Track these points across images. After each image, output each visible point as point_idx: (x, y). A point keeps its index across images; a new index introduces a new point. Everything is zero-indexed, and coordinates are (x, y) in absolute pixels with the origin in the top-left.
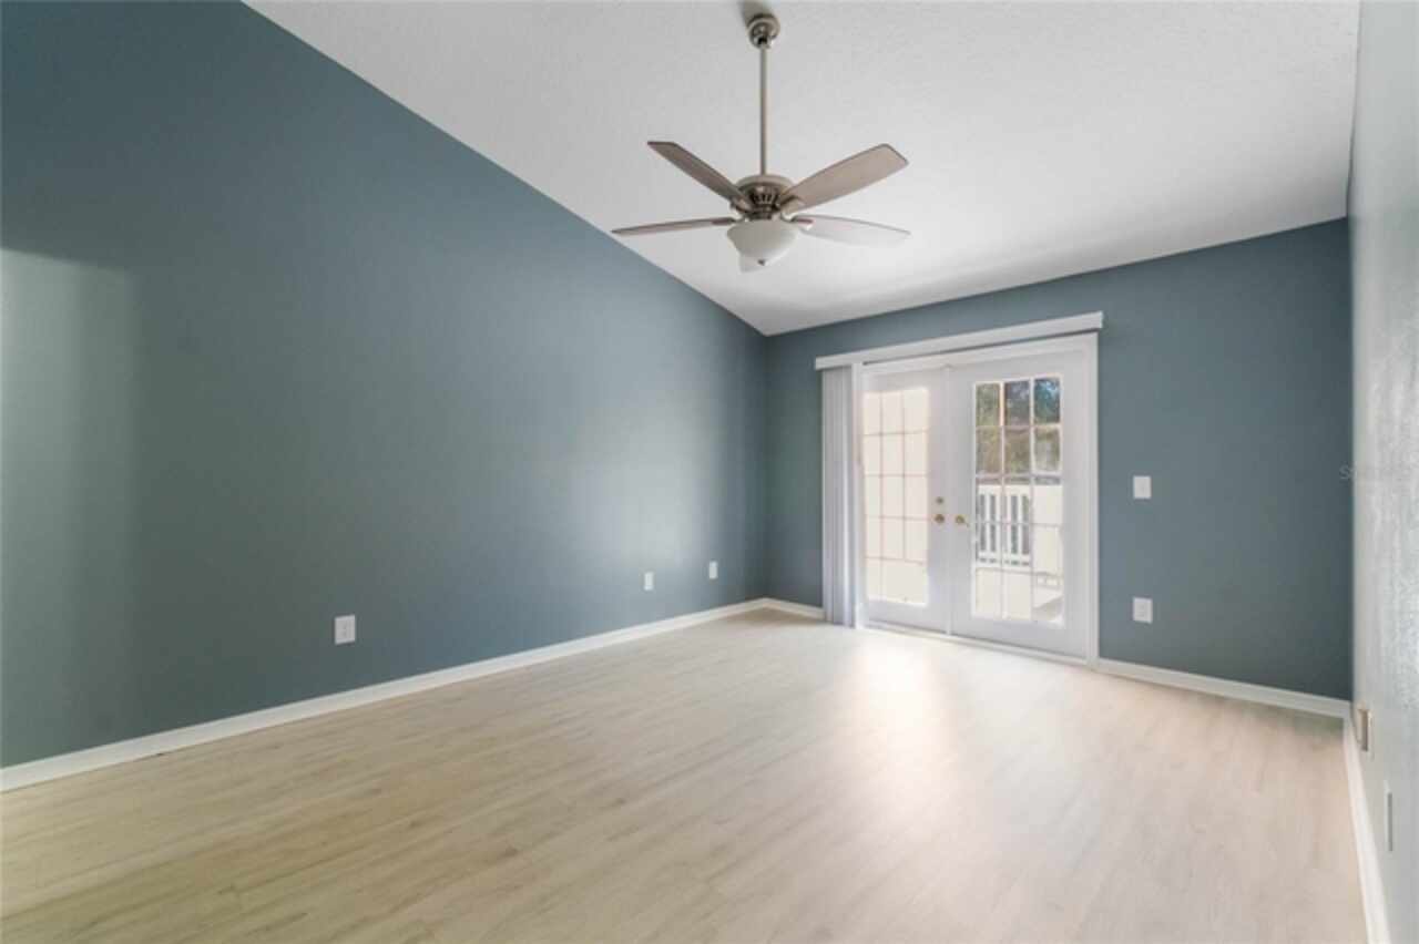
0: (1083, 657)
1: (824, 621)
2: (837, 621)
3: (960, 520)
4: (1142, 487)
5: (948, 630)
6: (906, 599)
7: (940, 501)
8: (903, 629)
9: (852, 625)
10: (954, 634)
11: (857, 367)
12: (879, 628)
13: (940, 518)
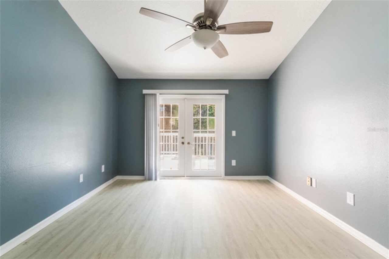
0: (221, 177)
1: (145, 180)
2: (150, 179)
3: (188, 143)
4: (234, 133)
5: (186, 176)
6: (171, 169)
7: (183, 138)
8: (172, 178)
9: (156, 179)
10: (187, 177)
11: (158, 95)
12: (164, 179)
13: (183, 143)
